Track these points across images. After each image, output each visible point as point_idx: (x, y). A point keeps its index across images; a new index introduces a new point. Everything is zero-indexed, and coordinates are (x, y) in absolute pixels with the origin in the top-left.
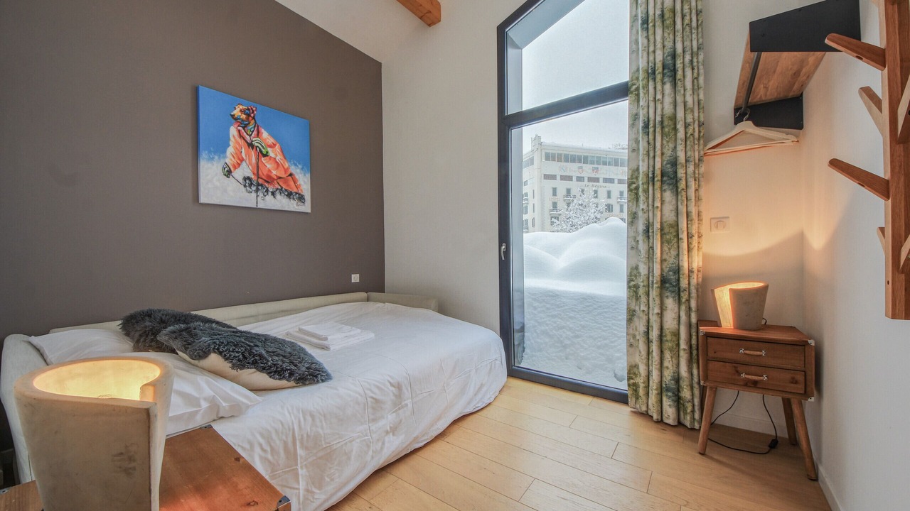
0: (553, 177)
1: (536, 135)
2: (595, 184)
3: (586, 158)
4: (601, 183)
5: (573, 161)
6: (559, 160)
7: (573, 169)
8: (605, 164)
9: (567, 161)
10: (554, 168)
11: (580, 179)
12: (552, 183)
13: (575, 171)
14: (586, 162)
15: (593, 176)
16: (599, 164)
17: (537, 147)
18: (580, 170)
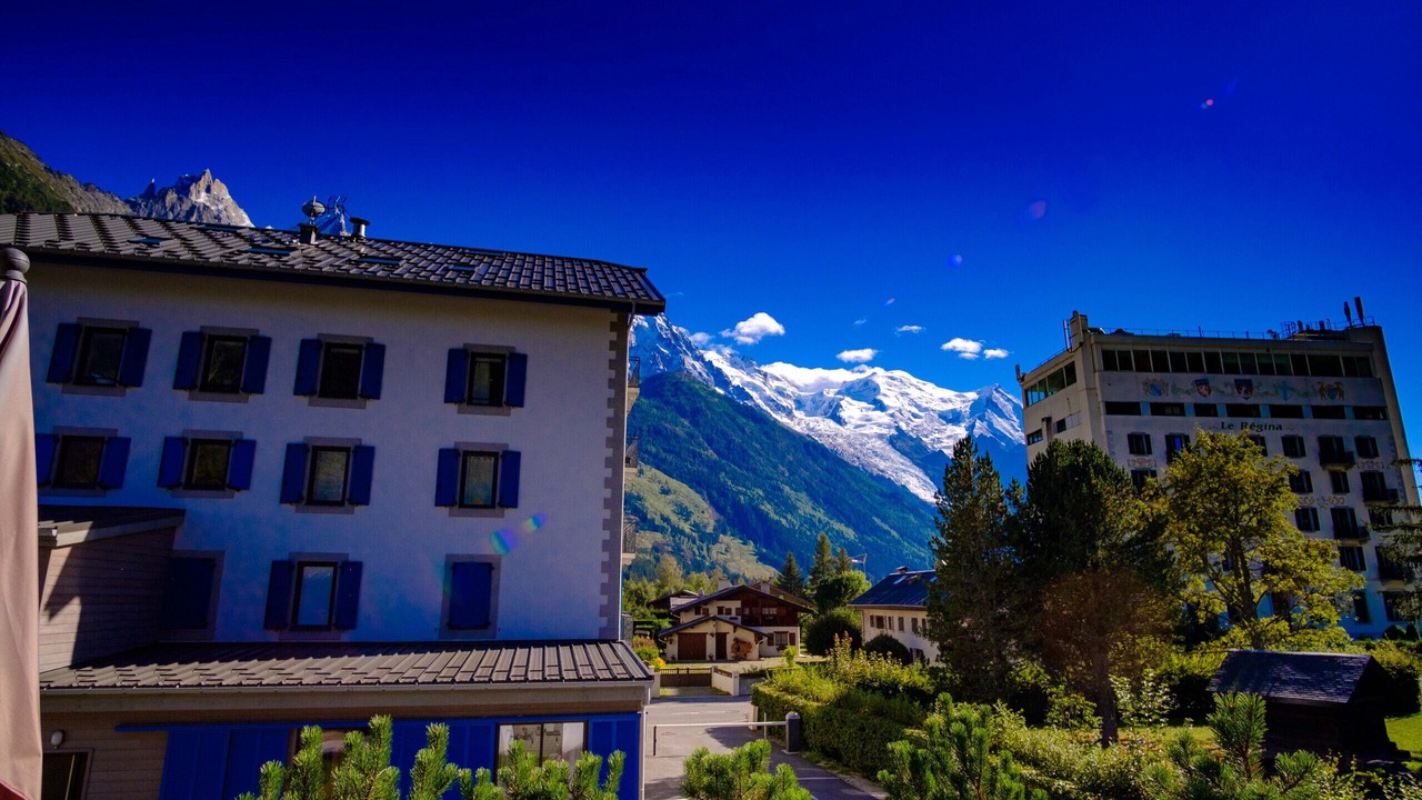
0: (1130, 409)
1: (1075, 312)
2: (1250, 421)
3: (1213, 358)
4: (1266, 420)
5: (1179, 366)
6: (1142, 367)
7: (1182, 387)
8: (1266, 370)
9: (1161, 367)
10: (1131, 386)
11: (1204, 410)
12: (1130, 424)
13: (1187, 392)
14: (1214, 369)
15: (1240, 400)
16: (1254, 372)
17: (1080, 338)
18: (1203, 389)
